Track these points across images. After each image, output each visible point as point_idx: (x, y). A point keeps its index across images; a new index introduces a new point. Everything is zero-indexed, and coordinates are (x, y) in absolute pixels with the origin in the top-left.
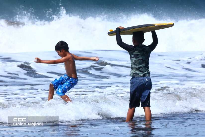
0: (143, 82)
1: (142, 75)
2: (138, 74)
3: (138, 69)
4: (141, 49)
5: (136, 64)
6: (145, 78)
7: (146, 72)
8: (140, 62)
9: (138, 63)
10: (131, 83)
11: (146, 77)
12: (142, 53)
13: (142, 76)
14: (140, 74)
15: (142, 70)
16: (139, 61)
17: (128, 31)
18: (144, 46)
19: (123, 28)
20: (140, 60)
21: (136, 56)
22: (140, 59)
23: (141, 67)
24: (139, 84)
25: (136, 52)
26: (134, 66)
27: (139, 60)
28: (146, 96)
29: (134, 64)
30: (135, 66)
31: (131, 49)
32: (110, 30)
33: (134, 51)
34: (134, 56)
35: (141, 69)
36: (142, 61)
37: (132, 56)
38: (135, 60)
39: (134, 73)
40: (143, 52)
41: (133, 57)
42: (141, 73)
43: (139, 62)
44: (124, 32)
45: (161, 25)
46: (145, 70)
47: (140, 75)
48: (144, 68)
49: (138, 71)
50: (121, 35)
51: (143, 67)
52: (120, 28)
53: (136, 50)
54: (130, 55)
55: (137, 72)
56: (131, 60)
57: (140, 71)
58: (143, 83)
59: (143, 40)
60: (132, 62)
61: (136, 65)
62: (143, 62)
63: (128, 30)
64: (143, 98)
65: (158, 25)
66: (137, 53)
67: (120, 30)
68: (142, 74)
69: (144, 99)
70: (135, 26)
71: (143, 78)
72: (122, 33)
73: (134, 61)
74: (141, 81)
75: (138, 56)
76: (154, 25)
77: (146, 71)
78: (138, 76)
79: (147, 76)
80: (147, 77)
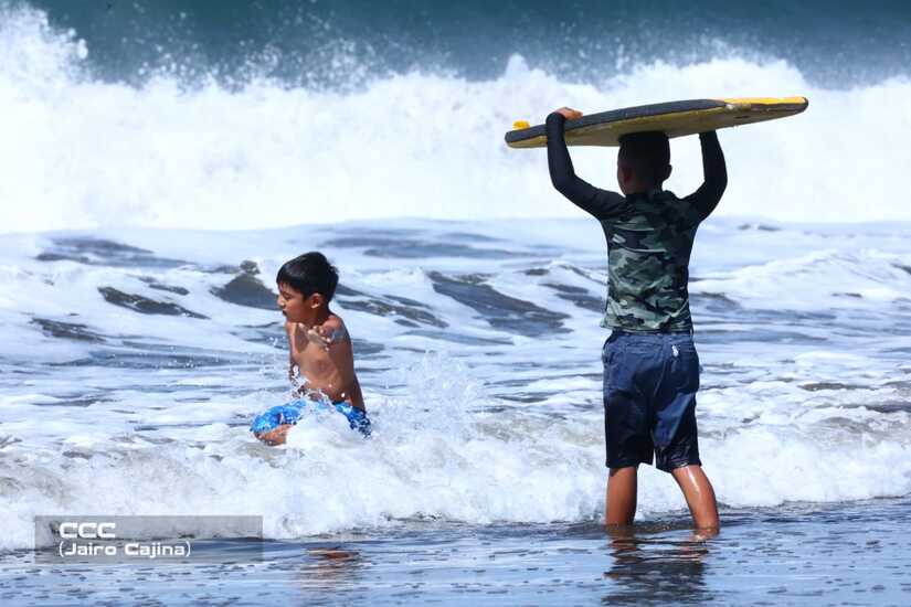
0: (658, 357)
1: (655, 325)
2: (640, 321)
3: (641, 299)
4: (657, 211)
5: (633, 274)
6: (667, 338)
7: (674, 315)
8: (650, 267)
9: (641, 272)
10: (607, 360)
11: (674, 335)
12: (662, 228)
13: (654, 332)
14: (648, 320)
15: (657, 304)
16: (648, 264)
17: (601, 127)
18: (670, 195)
19: (580, 114)
20: (651, 258)
21: (635, 240)
22: (653, 254)
23: (654, 291)
24: (642, 364)
25: (635, 223)
26: (623, 285)
27: (646, 258)
28: (675, 419)
29: (624, 276)
30: (627, 285)
31: (614, 207)
32: (516, 125)
33: (625, 220)
34: (623, 240)
35: (653, 301)
36: (660, 262)
37: (615, 240)
38: (628, 259)
39: (619, 318)
40: (665, 225)
41: (618, 246)
42: (653, 315)
43: (645, 268)
44: (581, 131)
45: (754, 105)
46: (670, 306)
47: (647, 323)
48: (665, 294)
49: (640, 307)
50: (568, 147)
51: (663, 290)
52: (566, 114)
53: (637, 215)
54: (609, 236)
55: (637, 312)
56: (612, 260)
57: (649, 308)
58: (660, 360)
59: (665, 171)
60: (614, 268)
61: (635, 282)
62: (663, 267)
63: (603, 122)
64: (665, 430)
65: (741, 105)
66: (638, 225)
67: (567, 125)
68: (656, 320)
69: (668, 433)
70: (635, 108)
71: (661, 338)
72: (574, 135)
73: (626, 263)
74: (648, 353)
75: (642, 242)
76: (724, 104)
77: (674, 311)
78: (639, 329)
79: (678, 333)
80: (680, 335)
